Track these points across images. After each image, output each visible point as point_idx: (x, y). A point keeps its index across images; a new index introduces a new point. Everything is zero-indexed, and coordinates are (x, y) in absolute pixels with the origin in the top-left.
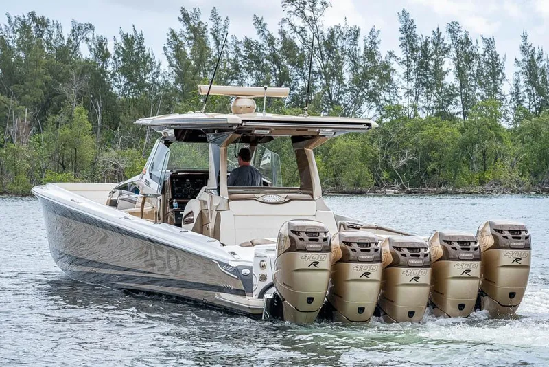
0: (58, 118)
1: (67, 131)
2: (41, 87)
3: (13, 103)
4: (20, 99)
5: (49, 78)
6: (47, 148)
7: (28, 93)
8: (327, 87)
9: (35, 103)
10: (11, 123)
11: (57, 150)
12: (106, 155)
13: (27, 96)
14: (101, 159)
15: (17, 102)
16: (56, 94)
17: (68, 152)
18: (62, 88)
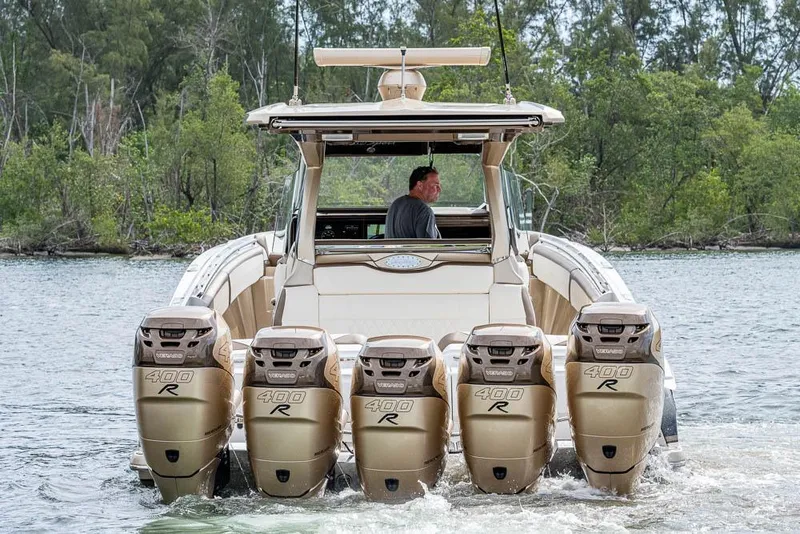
0: (177, 98)
1: (198, 124)
2: (142, 36)
3: (86, 68)
4: (98, 61)
5: (158, 16)
6: (157, 160)
7: (116, 48)
8: (731, 27)
9: (130, 69)
10: (82, 110)
11: (176, 163)
12: (277, 172)
13: (113, 55)
14: (266, 182)
15: (93, 67)
16: (172, 50)
17: (199, 167)
18: (184, 38)
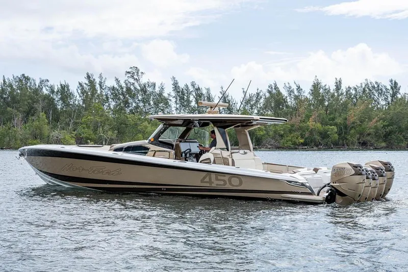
0: (33, 118)
1: (38, 123)
2: (27, 105)
3: (15, 111)
4: (18, 110)
5: (30, 101)
6: (29, 130)
7: (21, 107)
8: (144, 106)
9: (24, 112)
10: (14, 120)
11: (33, 131)
12: (53, 133)
13: (21, 109)
14: (51, 135)
15: (16, 111)
16: (32, 108)
17: (38, 131)
18: (35, 105)
